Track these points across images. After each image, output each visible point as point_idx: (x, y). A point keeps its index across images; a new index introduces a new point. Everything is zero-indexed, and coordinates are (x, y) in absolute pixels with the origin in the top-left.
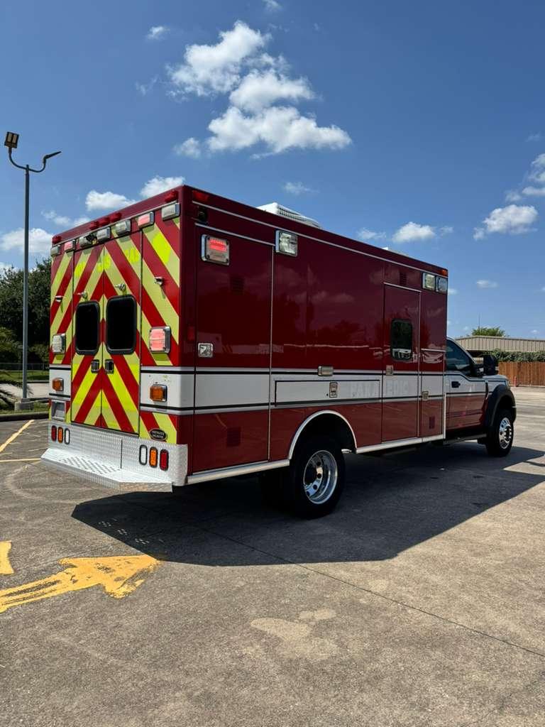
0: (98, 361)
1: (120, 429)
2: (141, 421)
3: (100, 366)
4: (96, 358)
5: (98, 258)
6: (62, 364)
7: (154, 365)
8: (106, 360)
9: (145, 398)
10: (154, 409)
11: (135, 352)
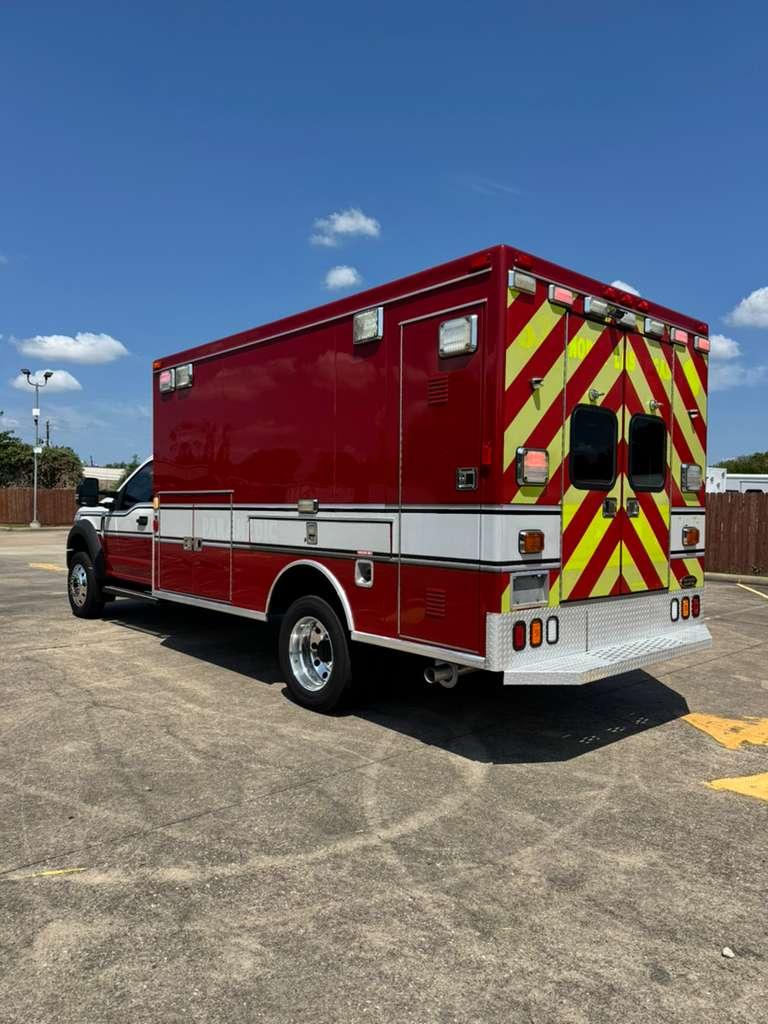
0: (615, 499)
1: (647, 589)
2: (671, 571)
3: (618, 507)
4: (611, 495)
5: (613, 348)
6: (538, 503)
7: (685, 506)
8: (629, 499)
9: (676, 543)
10: (685, 555)
11: (664, 491)
